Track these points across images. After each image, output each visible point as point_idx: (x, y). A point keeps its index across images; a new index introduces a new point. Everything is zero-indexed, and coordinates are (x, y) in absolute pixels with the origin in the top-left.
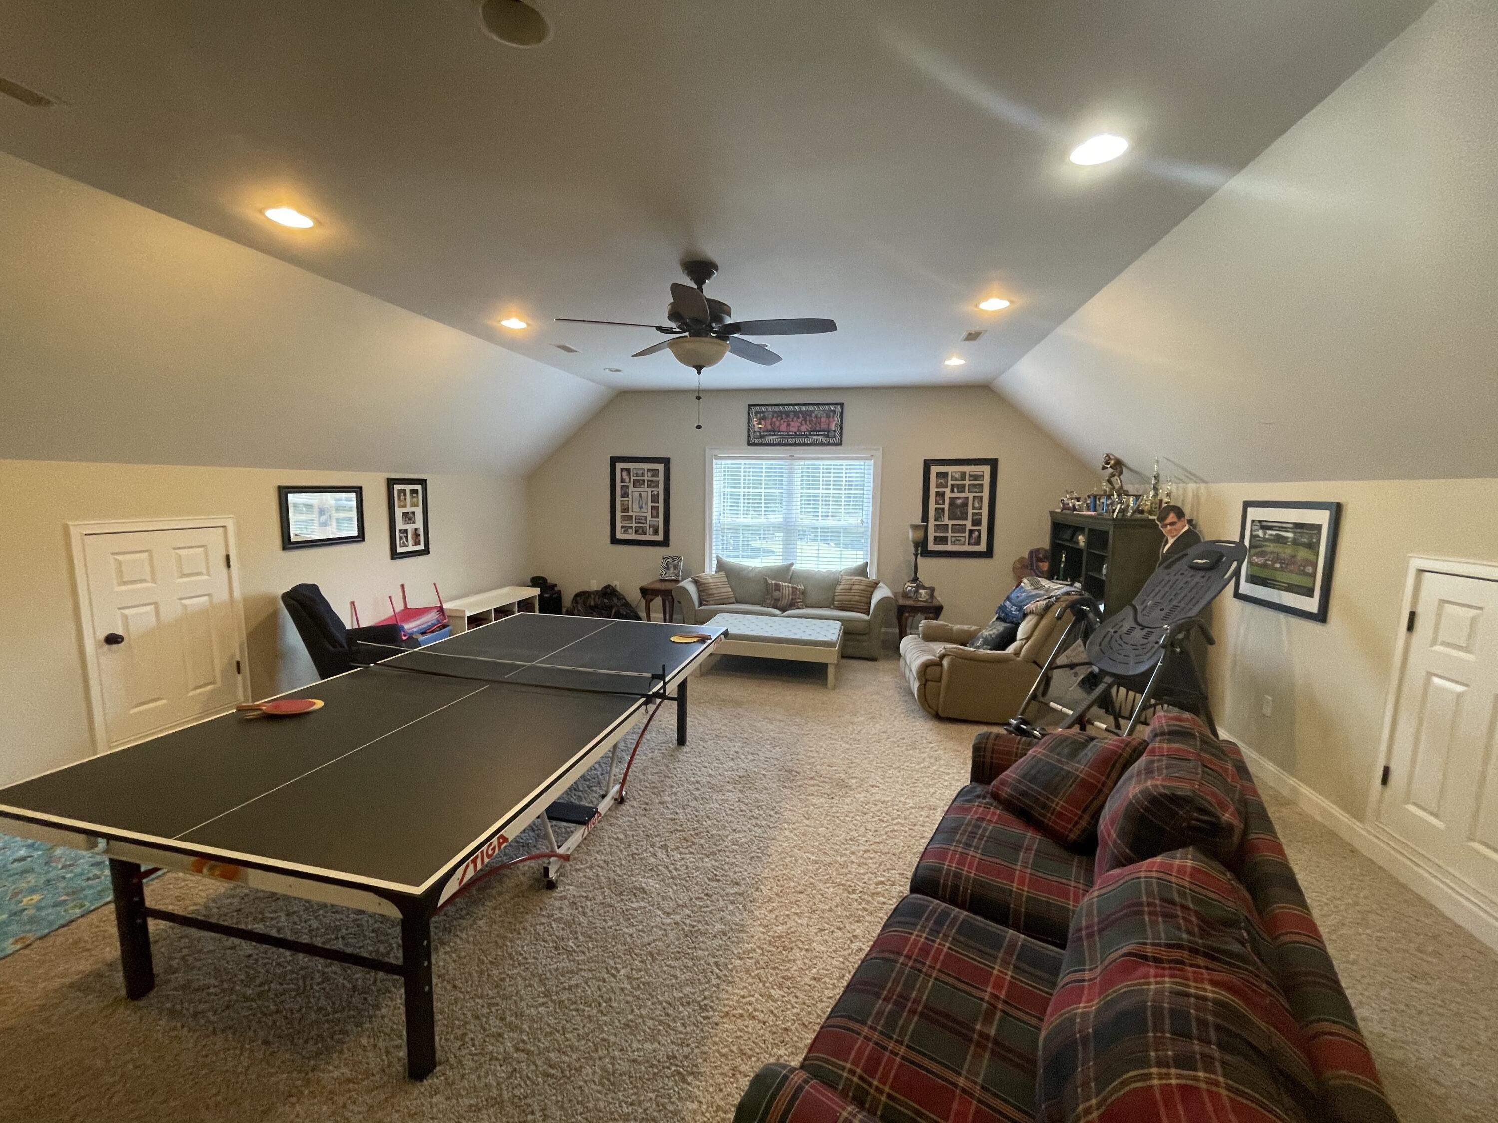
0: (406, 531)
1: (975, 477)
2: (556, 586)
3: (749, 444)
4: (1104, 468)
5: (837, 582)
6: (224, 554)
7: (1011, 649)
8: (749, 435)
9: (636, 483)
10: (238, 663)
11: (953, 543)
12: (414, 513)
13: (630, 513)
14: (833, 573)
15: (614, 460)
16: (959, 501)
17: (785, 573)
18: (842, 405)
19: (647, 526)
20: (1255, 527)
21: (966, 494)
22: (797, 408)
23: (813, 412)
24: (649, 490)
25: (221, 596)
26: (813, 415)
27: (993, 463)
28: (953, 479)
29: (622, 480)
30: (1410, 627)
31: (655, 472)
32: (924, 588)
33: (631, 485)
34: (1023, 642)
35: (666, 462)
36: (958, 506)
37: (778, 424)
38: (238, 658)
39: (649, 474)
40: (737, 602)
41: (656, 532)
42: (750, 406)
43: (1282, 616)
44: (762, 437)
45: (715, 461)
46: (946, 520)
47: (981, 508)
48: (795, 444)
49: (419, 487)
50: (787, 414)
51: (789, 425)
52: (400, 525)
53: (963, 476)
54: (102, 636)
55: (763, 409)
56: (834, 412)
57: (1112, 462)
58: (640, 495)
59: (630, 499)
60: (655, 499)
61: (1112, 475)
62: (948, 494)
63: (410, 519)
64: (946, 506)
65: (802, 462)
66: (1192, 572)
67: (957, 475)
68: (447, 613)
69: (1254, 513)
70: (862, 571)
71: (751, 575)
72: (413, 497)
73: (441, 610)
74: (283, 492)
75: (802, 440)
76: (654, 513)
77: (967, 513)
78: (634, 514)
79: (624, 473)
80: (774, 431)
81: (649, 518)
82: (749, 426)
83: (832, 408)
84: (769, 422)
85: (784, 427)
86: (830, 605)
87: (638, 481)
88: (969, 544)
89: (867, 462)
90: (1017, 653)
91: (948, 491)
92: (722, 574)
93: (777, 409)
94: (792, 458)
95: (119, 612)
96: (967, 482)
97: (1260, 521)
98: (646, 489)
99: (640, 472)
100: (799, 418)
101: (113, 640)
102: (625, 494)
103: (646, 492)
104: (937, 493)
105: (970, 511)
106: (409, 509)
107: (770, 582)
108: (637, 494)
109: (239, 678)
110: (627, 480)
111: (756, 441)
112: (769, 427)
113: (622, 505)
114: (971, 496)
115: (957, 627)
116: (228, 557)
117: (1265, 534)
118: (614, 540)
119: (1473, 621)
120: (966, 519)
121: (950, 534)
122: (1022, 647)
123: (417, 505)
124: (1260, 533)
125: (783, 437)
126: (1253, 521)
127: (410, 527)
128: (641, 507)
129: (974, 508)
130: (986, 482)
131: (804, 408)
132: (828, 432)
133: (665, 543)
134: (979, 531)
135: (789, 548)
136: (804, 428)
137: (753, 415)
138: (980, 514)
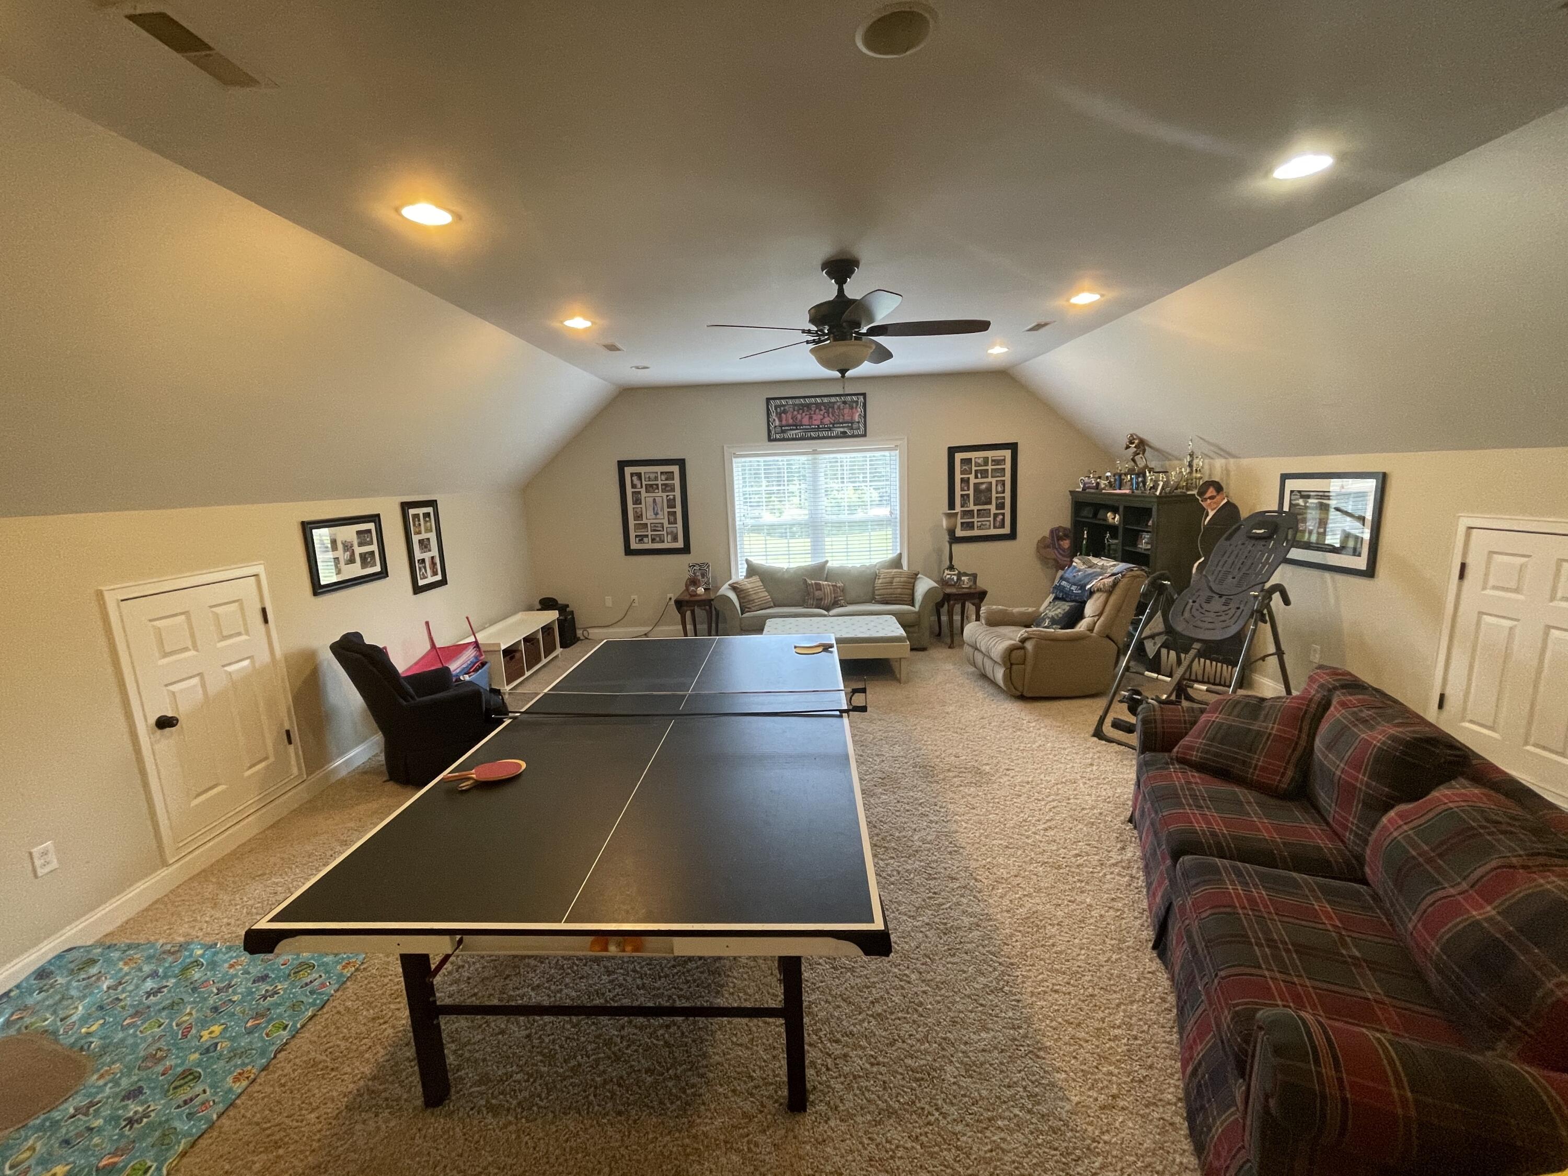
0: (423, 561)
1: (997, 462)
2: (567, 606)
3: (770, 440)
4: (1128, 447)
5: (876, 576)
6: (259, 607)
7: (1082, 626)
8: (769, 431)
9: (650, 488)
10: (288, 732)
11: (979, 528)
12: (428, 539)
13: (644, 521)
14: (868, 568)
15: (622, 465)
16: (984, 487)
17: (819, 571)
18: (864, 395)
19: (665, 533)
20: (1293, 497)
21: (989, 479)
22: (819, 400)
23: (834, 403)
24: (664, 495)
25: (264, 657)
26: (836, 407)
27: (1013, 447)
28: (977, 465)
29: (634, 486)
30: (1462, 576)
31: (670, 475)
32: (965, 574)
33: (643, 490)
34: (1096, 619)
35: (681, 463)
36: (981, 491)
37: (799, 417)
38: (287, 727)
39: (663, 477)
40: (775, 606)
41: (675, 539)
42: (768, 400)
43: (1327, 575)
44: (783, 432)
45: (734, 460)
46: (972, 507)
47: (1003, 492)
48: (819, 438)
49: (430, 510)
50: (808, 406)
51: (811, 418)
52: (418, 555)
53: (986, 461)
54: (152, 720)
55: (783, 402)
56: (857, 402)
57: (1136, 441)
58: (654, 501)
59: (643, 506)
60: (671, 503)
61: (1136, 454)
62: (973, 481)
63: (426, 547)
64: (971, 492)
65: (827, 456)
66: (1253, 542)
67: (980, 461)
68: (483, 649)
69: (1291, 485)
70: (896, 563)
71: (786, 576)
72: (426, 522)
73: (476, 644)
74: (307, 528)
75: (825, 434)
76: (672, 518)
77: (991, 498)
78: (649, 522)
79: (635, 478)
80: (796, 426)
81: (666, 525)
82: (768, 421)
83: (855, 398)
84: (789, 415)
85: (806, 421)
86: (872, 600)
87: (651, 486)
88: (995, 527)
89: (893, 453)
90: (1091, 630)
91: (972, 477)
92: (755, 578)
93: (797, 401)
94: (815, 452)
95: (164, 688)
96: (990, 467)
97: (1299, 492)
98: (660, 494)
99: (652, 476)
100: (821, 410)
101: (165, 723)
102: (637, 501)
103: (661, 496)
104: (962, 480)
105: (994, 495)
106: (424, 536)
107: (809, 581)
108: (651, 499)
109: (291, 748)
110: (639, 486)
111: (778, 436)
112: (791, 421)
113: (635, 512)
114: (994, 481)
115: (1016, 610)
116: (264, 611)
117: (1306, 503)
118: (629, 551)
119: (1522, 567)
120: (990, 503)
121: (975, 520)
122: (1095, 623)
123: (431, 531)
124: (1301, 502)
125: (806, 431)
126: (1292, 492)
127: (427, 556)
128: (656, 514)
129: (997, 493)
130: (1008, 466)
131: (826, 400)
132: (852, 423)
133: (686, 550)
134: (1003, 514)
135: (817, 546)
136: (827, 420)
137: (772, 409)
138: (1004, 498)
